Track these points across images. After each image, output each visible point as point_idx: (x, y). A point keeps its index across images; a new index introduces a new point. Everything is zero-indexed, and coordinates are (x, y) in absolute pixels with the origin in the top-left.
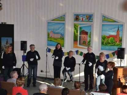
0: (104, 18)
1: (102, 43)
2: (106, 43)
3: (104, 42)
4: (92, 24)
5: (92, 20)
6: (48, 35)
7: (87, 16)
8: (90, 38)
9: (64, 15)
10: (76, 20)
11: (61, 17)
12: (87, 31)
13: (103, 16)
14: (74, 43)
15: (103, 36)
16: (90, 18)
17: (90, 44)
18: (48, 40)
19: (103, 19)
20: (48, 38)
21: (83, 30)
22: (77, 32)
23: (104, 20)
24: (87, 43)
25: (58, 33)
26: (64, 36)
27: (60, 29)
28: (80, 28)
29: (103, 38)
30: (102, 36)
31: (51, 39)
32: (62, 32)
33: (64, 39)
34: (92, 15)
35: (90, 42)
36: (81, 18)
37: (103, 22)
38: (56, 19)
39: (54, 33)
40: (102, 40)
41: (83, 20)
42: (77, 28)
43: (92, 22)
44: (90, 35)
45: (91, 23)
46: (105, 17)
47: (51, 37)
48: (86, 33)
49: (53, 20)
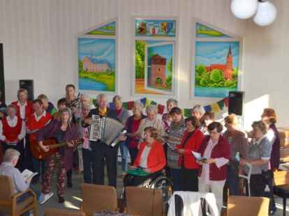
0: (198, 28)
1: (197, 82)
2: (204, 82)
3: (200, 79)
4: (174, 41)
5: (175, 32)
6: (80, 65)
7: (162, 24)
8: (171, 71)
9: (114, 23)
10: (139, 33)
11: (107, 26)
12: (163, 56)
13: (197, 24)
14: (136, 83)
15: (198, 66)
16: (169, 27)
17: (171, 84)
18: (80, 77)
19: (197, 31)
20: (80, 72)
21: (155, 53)
22: (143, 60)
23: (199, 32)
24: (165, 82)
25: (101, 62)
26: (114, 68)
27: (106, 53)
28: (150, 50)
29: (199, 71)
30: (196, 67)
31: (86, 75)
32: (110, 59)
33: (114, 75)
34: (175, 21)
35: (170, 79)
36: (150, 29)
37: (197, 36)
38: (95, 30)
39: (93, 61)
40: (196, 75)
42: (142, 49)
43: (174, 36)
44: (171, 64)
45: (173, 38)
46: (202, 25)
47: (87, 70)
48: (163, 61)
49: (89, 33)
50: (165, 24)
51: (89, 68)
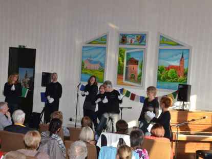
0: (161, 39)
1: (159, 78)
2: (164, 78)
3: (161, 76)
4: (145, 49)
5: (145, 42)
6: (83, 65)
7: (137, 37)
8: (142, 70)
9: (106, 36)
10: (122, 43)
11: (102, 38)
12: (137, 59)
13: (161, 36)
14: (118, 78)
15: (160, 67)
16: (142, 39)
17: (141, 79)
18: (82, 73)
19: (160, 41)
20: (82, 69)
21: (131, 57)
22: (123, 61)
23: (162, 42)
24: (136, 77)
25: (96, 62)
26: (104, 66)
28: (128, 54)
29: (161, 70)
30: (158, 67)
31: (86, 71)
33: (104, 72)
34: (146, 35)
35: (140, 75)
36: (129, 40)
38: (94, 41)
39: (90, 61)
40: (158, 73)
41: (131, 42)
42: (123, 54)
43: (145, 45)
44: (142, 65)
45: (144, 47)
46: (164, 38)
47: (87, 68)
48: (136, 62)
49: (90, 43)
50: (139, 37)
51: (88, 67)
